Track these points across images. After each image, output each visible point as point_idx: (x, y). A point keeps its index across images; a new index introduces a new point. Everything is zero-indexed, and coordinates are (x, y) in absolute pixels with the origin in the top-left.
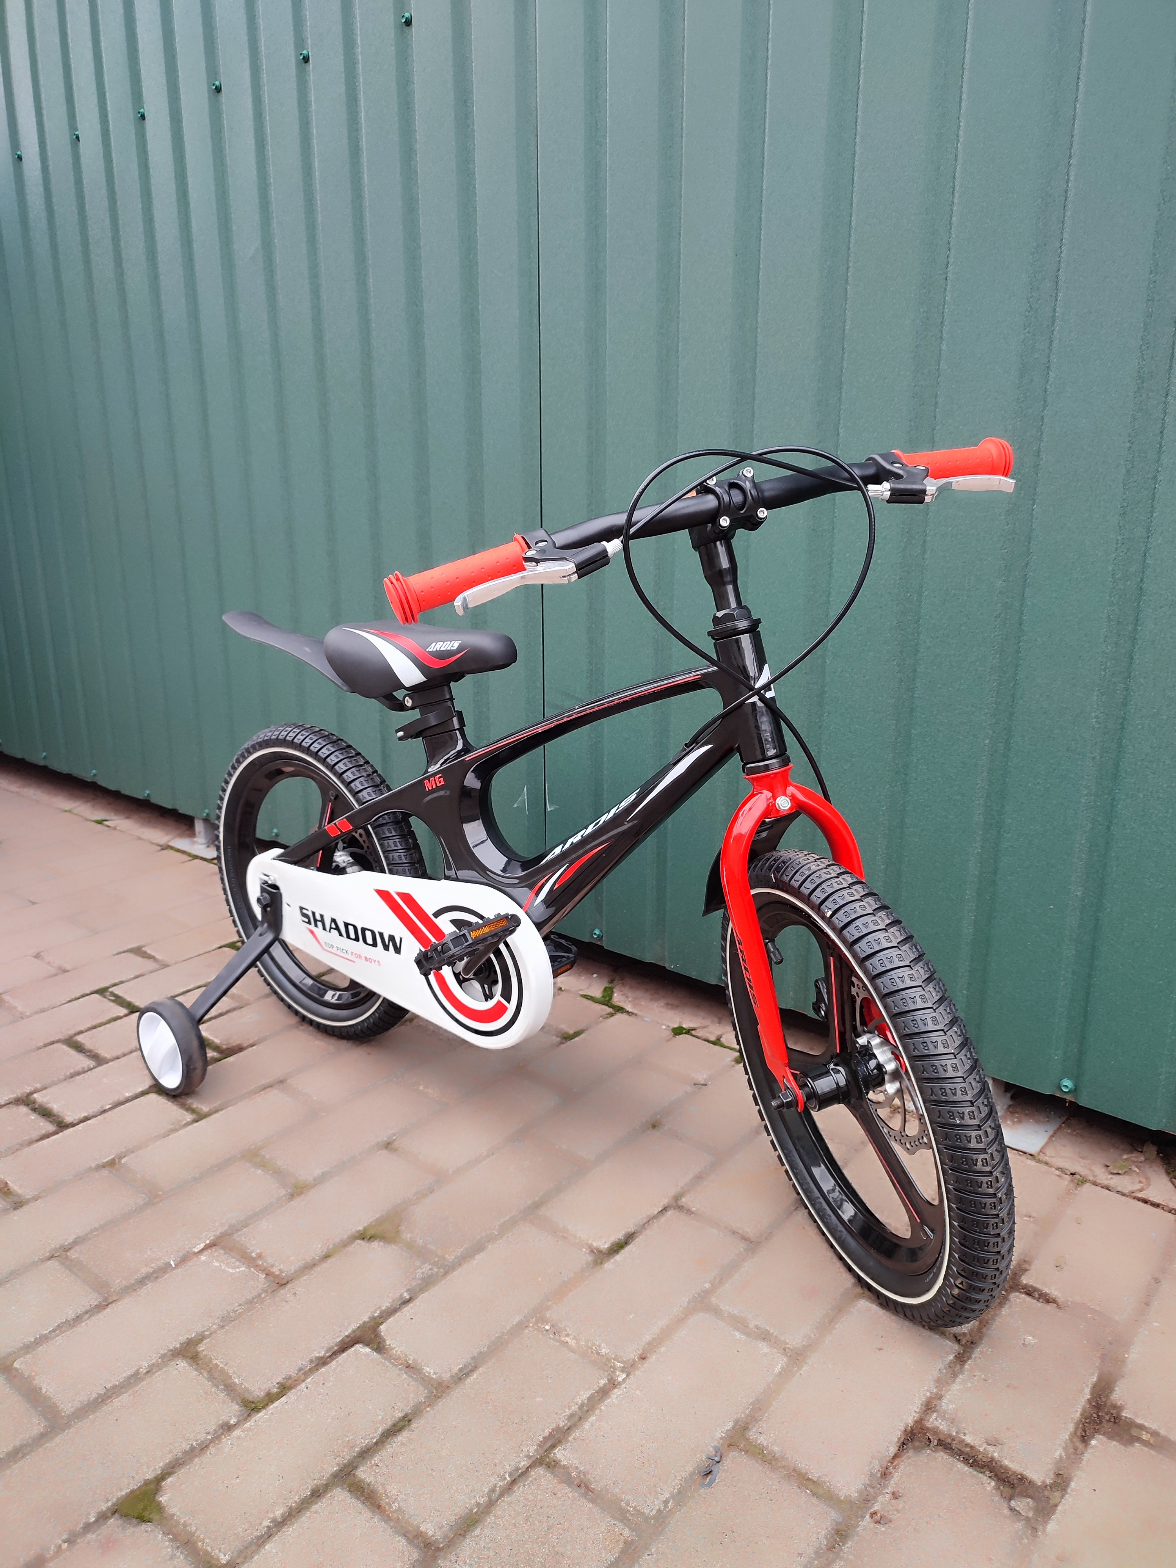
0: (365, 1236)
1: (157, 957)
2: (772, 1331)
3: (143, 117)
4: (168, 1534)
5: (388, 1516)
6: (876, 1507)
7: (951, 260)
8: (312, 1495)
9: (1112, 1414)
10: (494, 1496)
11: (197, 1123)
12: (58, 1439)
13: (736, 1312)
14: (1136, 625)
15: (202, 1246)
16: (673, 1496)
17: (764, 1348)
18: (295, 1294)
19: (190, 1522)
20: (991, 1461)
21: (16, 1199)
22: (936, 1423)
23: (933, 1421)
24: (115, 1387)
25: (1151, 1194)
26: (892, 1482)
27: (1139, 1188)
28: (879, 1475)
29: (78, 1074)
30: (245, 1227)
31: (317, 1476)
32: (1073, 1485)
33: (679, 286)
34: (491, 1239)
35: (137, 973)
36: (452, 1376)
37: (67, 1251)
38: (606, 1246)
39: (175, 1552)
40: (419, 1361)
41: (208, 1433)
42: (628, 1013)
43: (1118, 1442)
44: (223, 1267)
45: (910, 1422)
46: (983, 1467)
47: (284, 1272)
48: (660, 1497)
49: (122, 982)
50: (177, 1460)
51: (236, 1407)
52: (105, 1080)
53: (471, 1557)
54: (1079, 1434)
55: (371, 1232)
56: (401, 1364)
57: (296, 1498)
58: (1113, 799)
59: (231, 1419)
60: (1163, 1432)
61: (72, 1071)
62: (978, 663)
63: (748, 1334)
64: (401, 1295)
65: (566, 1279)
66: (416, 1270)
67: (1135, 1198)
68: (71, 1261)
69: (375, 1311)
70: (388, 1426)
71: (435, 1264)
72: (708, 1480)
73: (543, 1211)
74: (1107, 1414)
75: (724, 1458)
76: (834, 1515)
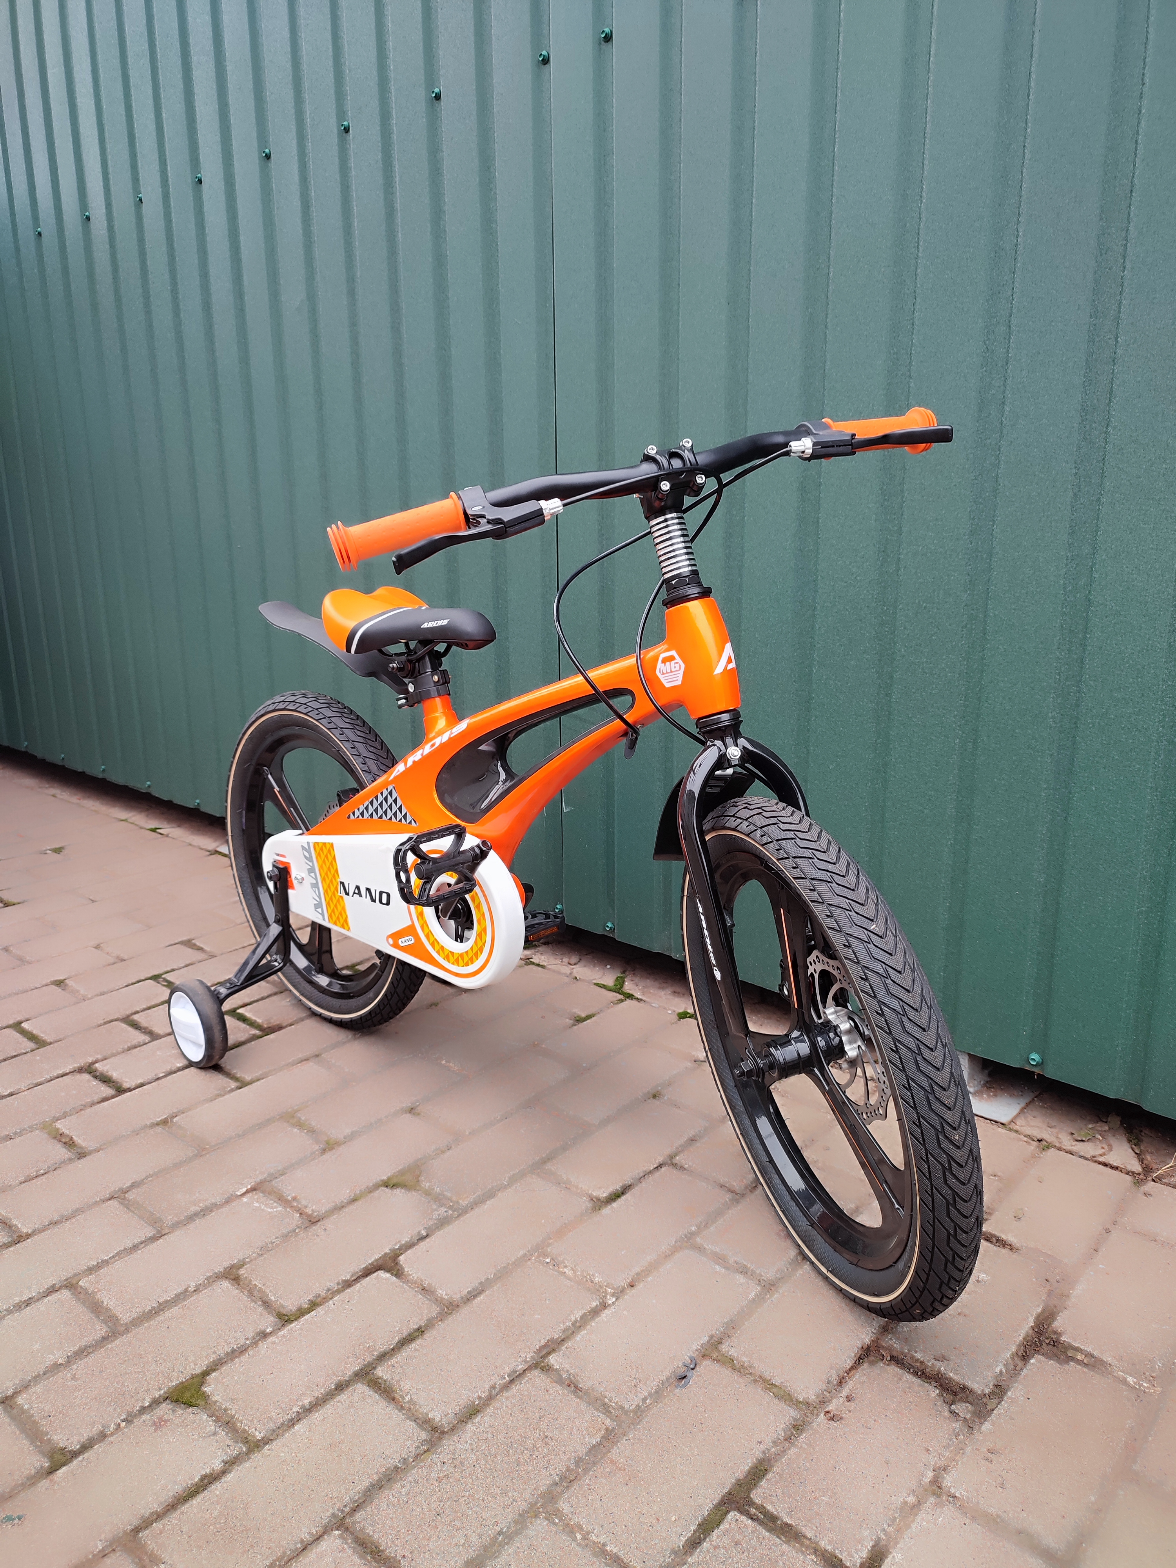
0: (388, 1184)
1: (205, 948)
2: (749, 1266)
3: (200, 181)
4: (212, 1416)
5: (402, 1406)
6: (830, 1407)
8: (336, 1389)
9: (1052, 1338)
10: (494, 1392)
11: (241, 1090)
12: (117, 1342)
13: (718, 1250)
15: (244, 1190)
16: (650, 1394)
17: (741, 1279)
18: (325, 1230)
19: (231, 1407)
20: (937, 1374)
21: (79, 1150)
22: (891, 1343)
23: (888, 1341)
24: (167, 1302)
25: (1113, 1158)
26: (847, 1388)
27: (1101, 1153)
28: (835, 1382)
29: (135, 1047)
30: (282, 1175)
31: (341, 1374)
32: (1009, 1394)
34: (502, 1188)
35: (188, 963)
36: (461, 1298)
37: (126, 1193)
38: (604, 1195)
39: (217, 1430)
40: (433, 1285)
41: (247, 1339)
42: (638, 999)
43: (1054, 1361)
44: (262, 1207)
45: (868, 1340)
46: (930, 1378)
47: (316, 1212)
48: (639, 1395)
49: (173, 970)
50: (220, 1359)
51: (271, 1319)
52: (158, 1053)
53: (471, 1437)
54: (1020, 1354)
55: (394, 1181)
56: (418, 1287)
57: (323, 1391)
59: (267, 1328)
60: (1096, 1354)
61: (129, 1045)
62: (947, 670)
63: (727, 1268)
64: (419, 1232)
65: (567, 1222)
66: (433, 1212)
67: (1095, 1162)
68: (129, 1201)
69: (396, 1245)
70: (404, 1336)
71: (450, 1207)
72: (683, 1382)
73: (549, 1166)
74: (1047, 1339)
75: (698, 1366)
76: (793, 1413)
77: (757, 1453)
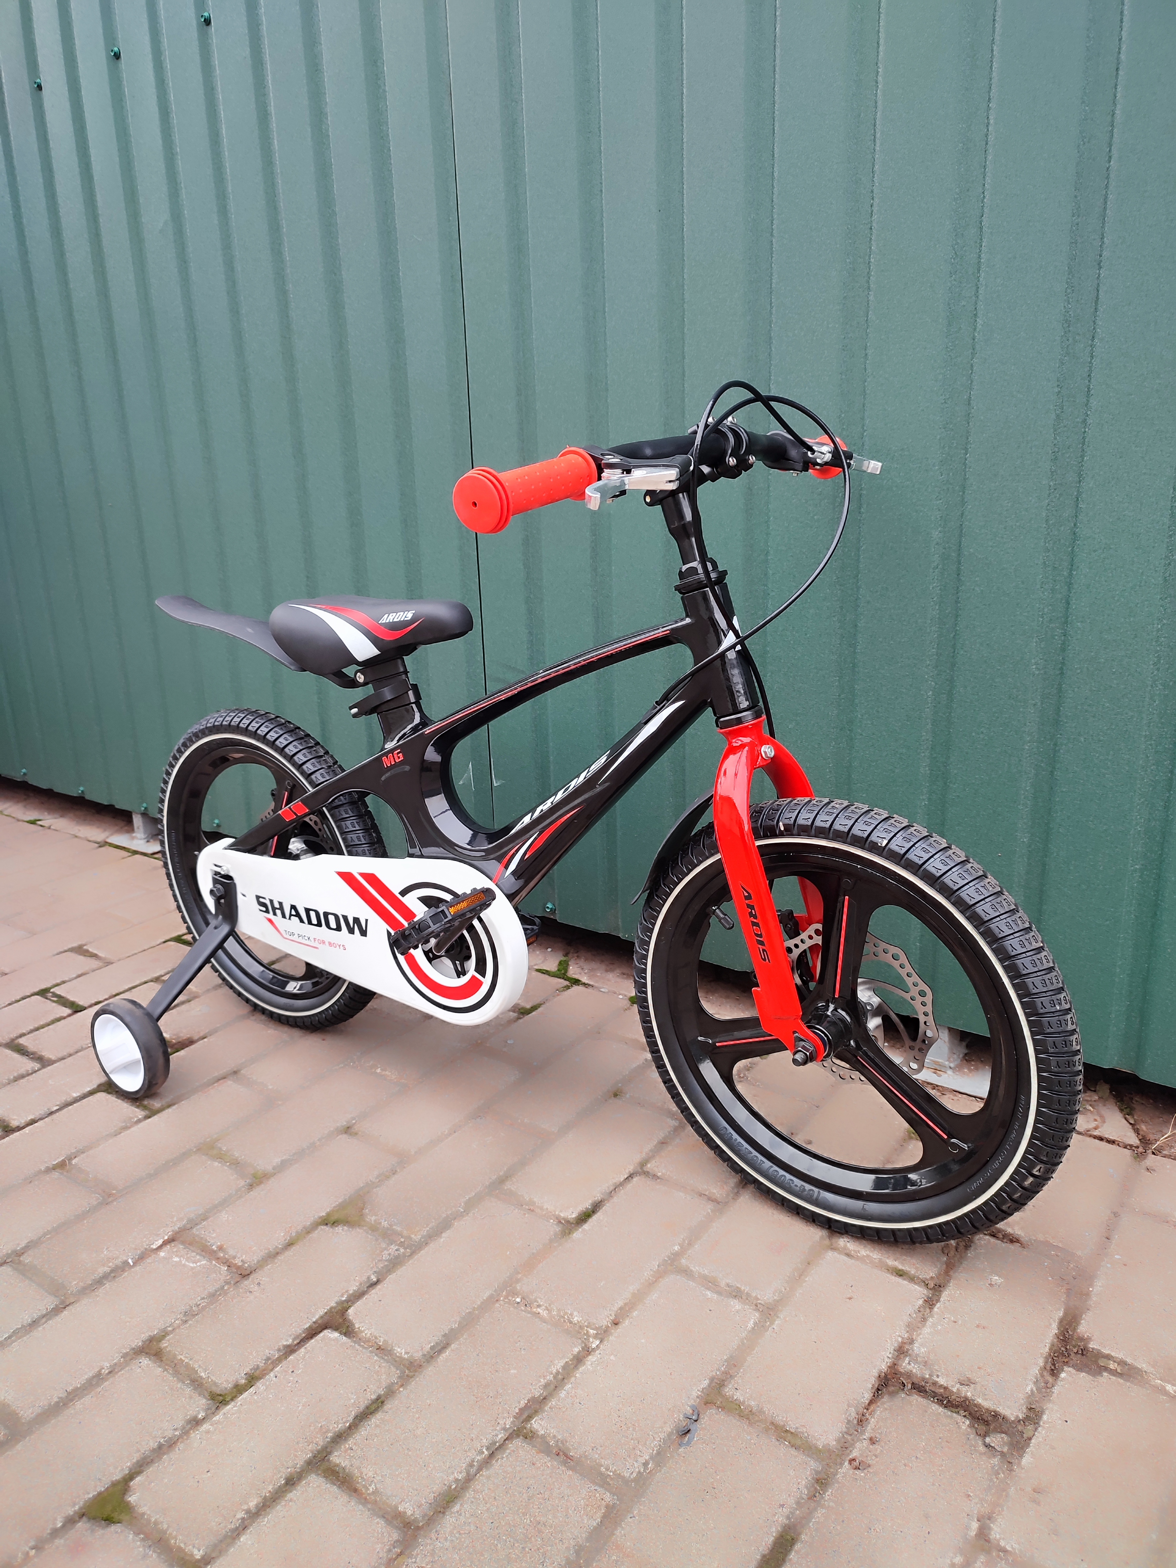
0: (329, 1221)
1: (100, 954)
2: (743, 1288)
3: (40, 87)
4: (139, 1534)
5: (366, 1499)
6: (855, 1454)
7: (875, 209)
8: (287, 1483)
9: (1079, 1346)
10: (473, 1471)
11: (150, 1120)
12: (19, 1447)
13: (706, 1272)
14: (1071, 570)
15: (160, 1242)
16: (652, 1457)
17: (736, 1305)
18: (259, 1284)
19: (161, 1519)
20: (964, 1401)
22: (909, 1367)
23: (906, 1365)
24: (76, 1390)
25: (1107, 1131)
26: (869, 1428)
27: (1094, 1126)
28: (855, 1422)
29: (22, 1077)
30: (204, 1220)
31: (290, 1464)
32: (1045, 1417)
33: (603, 245)
34: (458, 1216)
35: (80, 973)
36: (424, 1355)
37: (20, 1256)
38: (574, 1216)
39: (147, 1551)
40: (390, 1342)
41: (176, 1430)
42: (585, 984)
43: (1086, 1373)
44: (183, 1262)
45: (884, 1367)
46: (957, 1407)
47: (246, 1263)
48: (640, 1459)
49: (64, 982)
50: (145, 1458)
51: (203, 1402)
52: (50, 1082)
53: (451, 1533)
54: (1048, 1368)
55: (335, 1217)
56: (372, 1346)
57: (270, 1488)
58: (1055, 745)
59: (199, 1413)
60: (1129, 1360)
61: (16, 1074)
62: (918, 615)
63: (719, 1293)
64: (369, 1278)
65: (535, 1251)
66: (382, 1252)
67: (1090, 1136)
68: (24, 1265)
69: (342, 1296)
70: (361, 1409)
71: (402, 1244)
72: (686, 1439)
73: (508, 1186)
74: (1075, 1347)
75: (701, 1416)
76: (813, 1464)
77: (781, 1519)
